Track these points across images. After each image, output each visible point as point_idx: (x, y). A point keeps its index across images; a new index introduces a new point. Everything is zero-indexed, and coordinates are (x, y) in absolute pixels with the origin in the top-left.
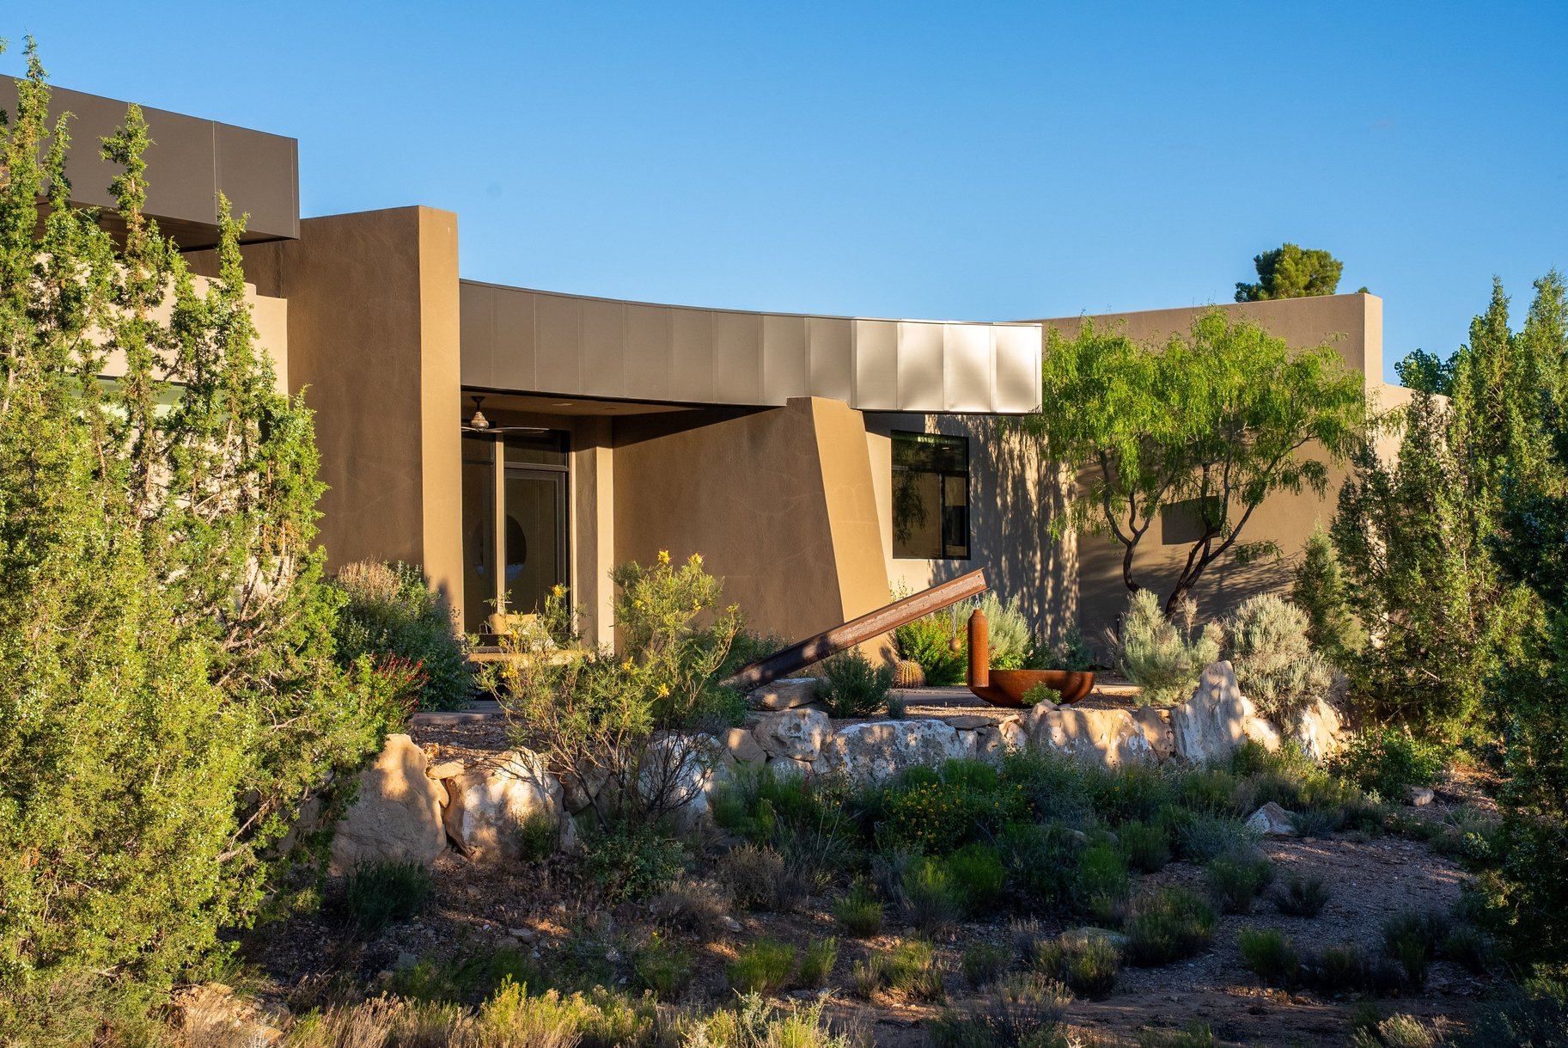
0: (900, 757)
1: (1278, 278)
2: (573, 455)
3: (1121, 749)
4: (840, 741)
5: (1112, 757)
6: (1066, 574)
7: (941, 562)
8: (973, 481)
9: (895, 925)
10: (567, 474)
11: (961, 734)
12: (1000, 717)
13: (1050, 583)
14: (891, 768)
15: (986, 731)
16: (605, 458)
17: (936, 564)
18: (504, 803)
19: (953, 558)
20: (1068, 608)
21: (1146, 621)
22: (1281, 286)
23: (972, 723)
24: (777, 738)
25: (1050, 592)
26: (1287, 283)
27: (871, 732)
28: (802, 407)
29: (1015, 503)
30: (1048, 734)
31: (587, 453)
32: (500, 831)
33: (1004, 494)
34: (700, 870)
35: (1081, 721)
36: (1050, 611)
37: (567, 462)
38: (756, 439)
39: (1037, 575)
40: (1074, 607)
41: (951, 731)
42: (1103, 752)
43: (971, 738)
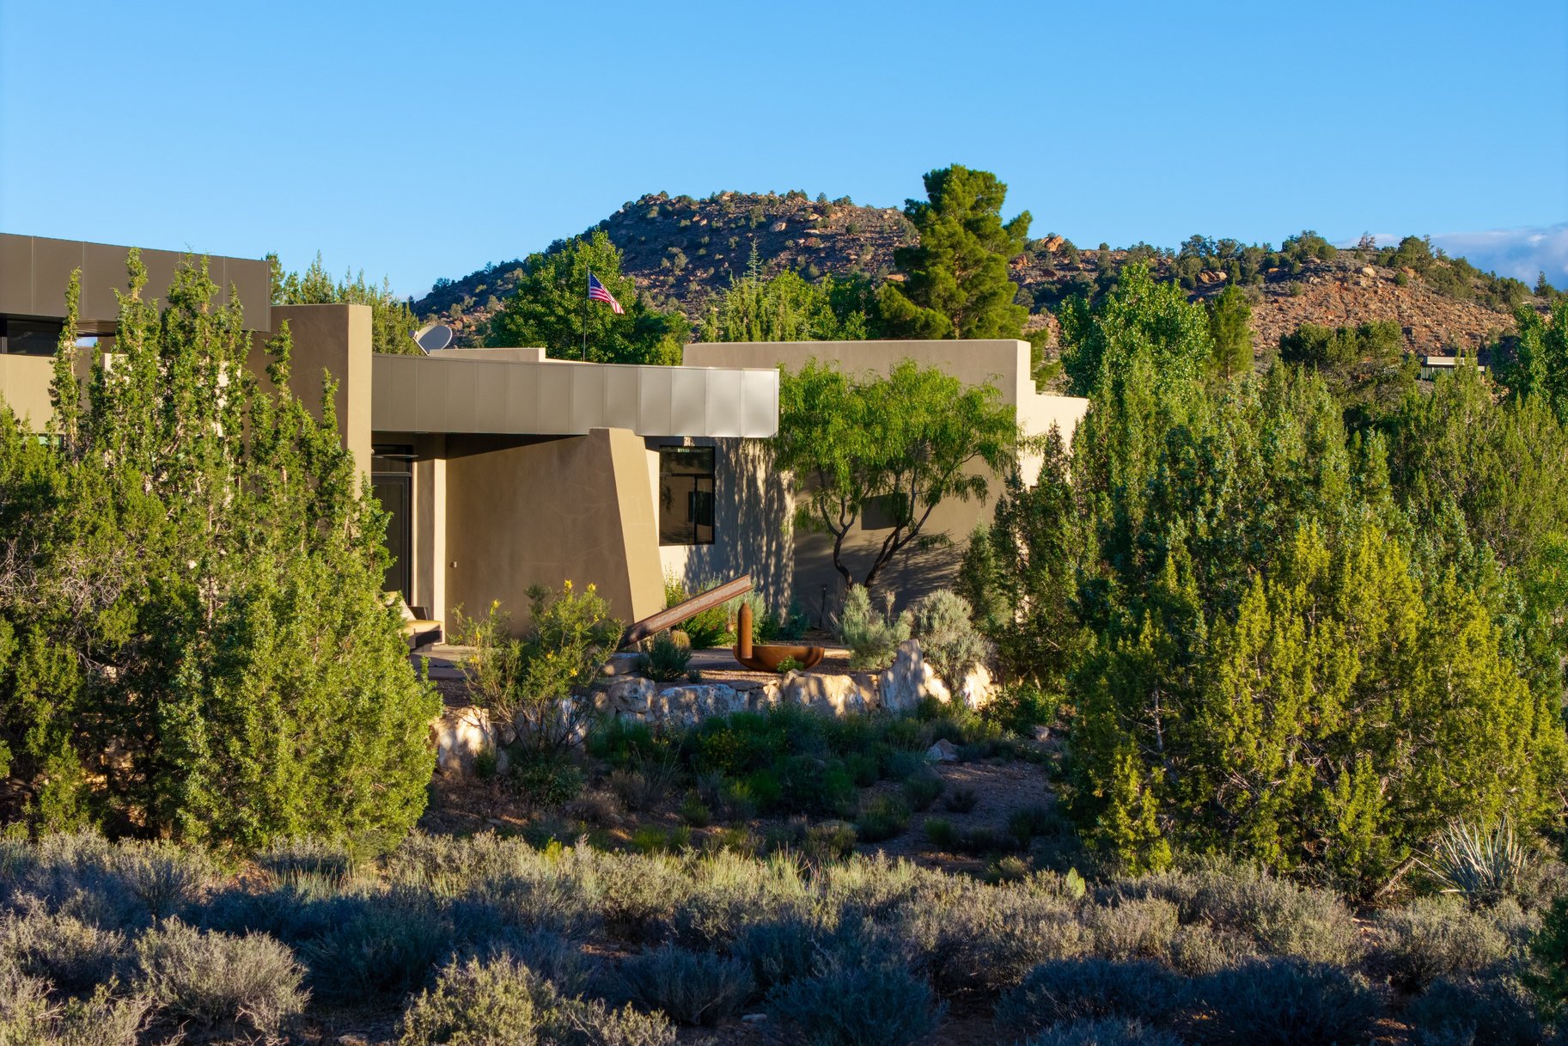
0: (701, 711)
1: (946, 199)
2: (415, 465)
3: (847, 705)
4: (664, 701)
5: (840, 710)
6: (785, 553)
7: (694, 547)
8: (718, 483)
9: (718, 821)
10: (411, 479)
11: (740, 694)
12: (764, 681)
13: (773, 561)
14: (696, 719)
15: (756, 691)
16: (440, 465)
17: (690, 550)
18: (465, 743)
19: (702, 543)
20: (786, 580)
21: (859, 607)
22: (949, 207)
23: (748, 687)
24: (623, 698)
25: (772, 568)
26: (954, 203)
27: (683, 694)
28: (603, 436)
29: (748, 497)
30: (798, 694)
31: (426, 463)
32: (461, 759)
33: (741, 491)
34: (597, 784)
35: (820, 683)
36: (773, 584)
37: (410, 469)
38: (564, 459)
39: (764, 555)
40: (790, 580)
41: (732, 692)
42: (835, 707)
43: (746, 696)
